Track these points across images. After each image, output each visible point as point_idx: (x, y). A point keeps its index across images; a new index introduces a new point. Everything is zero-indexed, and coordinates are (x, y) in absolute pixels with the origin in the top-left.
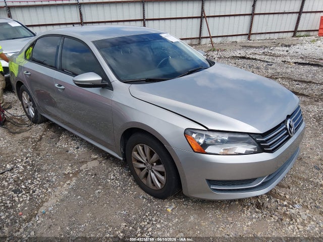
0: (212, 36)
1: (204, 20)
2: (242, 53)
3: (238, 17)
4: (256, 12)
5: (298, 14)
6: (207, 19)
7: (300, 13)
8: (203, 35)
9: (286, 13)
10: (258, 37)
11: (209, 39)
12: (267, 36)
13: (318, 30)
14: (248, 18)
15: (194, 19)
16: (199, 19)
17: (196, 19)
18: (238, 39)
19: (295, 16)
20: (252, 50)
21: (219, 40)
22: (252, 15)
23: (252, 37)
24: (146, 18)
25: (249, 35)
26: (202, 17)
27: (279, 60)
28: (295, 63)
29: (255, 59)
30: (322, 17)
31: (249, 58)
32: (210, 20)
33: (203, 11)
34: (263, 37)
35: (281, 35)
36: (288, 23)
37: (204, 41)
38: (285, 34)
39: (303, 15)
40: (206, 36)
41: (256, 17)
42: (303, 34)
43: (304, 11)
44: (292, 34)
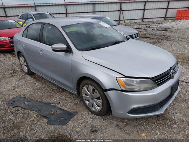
0: (125, 19)
1: (121, 12)
2: (137, 27)
3: (137, 11)
4: (146, 8)
5: (166, 9)
6: (123, 11)
7: (167, 9)
8: (121, 19)
9: (160, 9)
10: (147, 20)
11: (124, 21)
12: (152, 20)
13: (176, 17)
14: (142, 11)
15: (117, 12)
16: (119, 12)
17: (118, 12)
18: (138, 21)
19: (165, 10)
20: (142, 26)
21: (129, 21)
22: (144, 9)
23: (144, 20)
24: (95, 11)
25: (143, 19)
26: (121, 10)
27: (151, 29)
28: (157, 30)
29: (142, 29)
30: (177, 11)
31: (139, 29)
32: (124, 12)
33: (121, 8)
34: (149, 20)
35: (158, 19)
36: (162, 13)
37: (121, 22)
38: (160, 19)
39: (169, 10)
40: (122, 19)
41: (146, 11)
42: (169, 19)
43: (169, 8)
44: (164, 19)
